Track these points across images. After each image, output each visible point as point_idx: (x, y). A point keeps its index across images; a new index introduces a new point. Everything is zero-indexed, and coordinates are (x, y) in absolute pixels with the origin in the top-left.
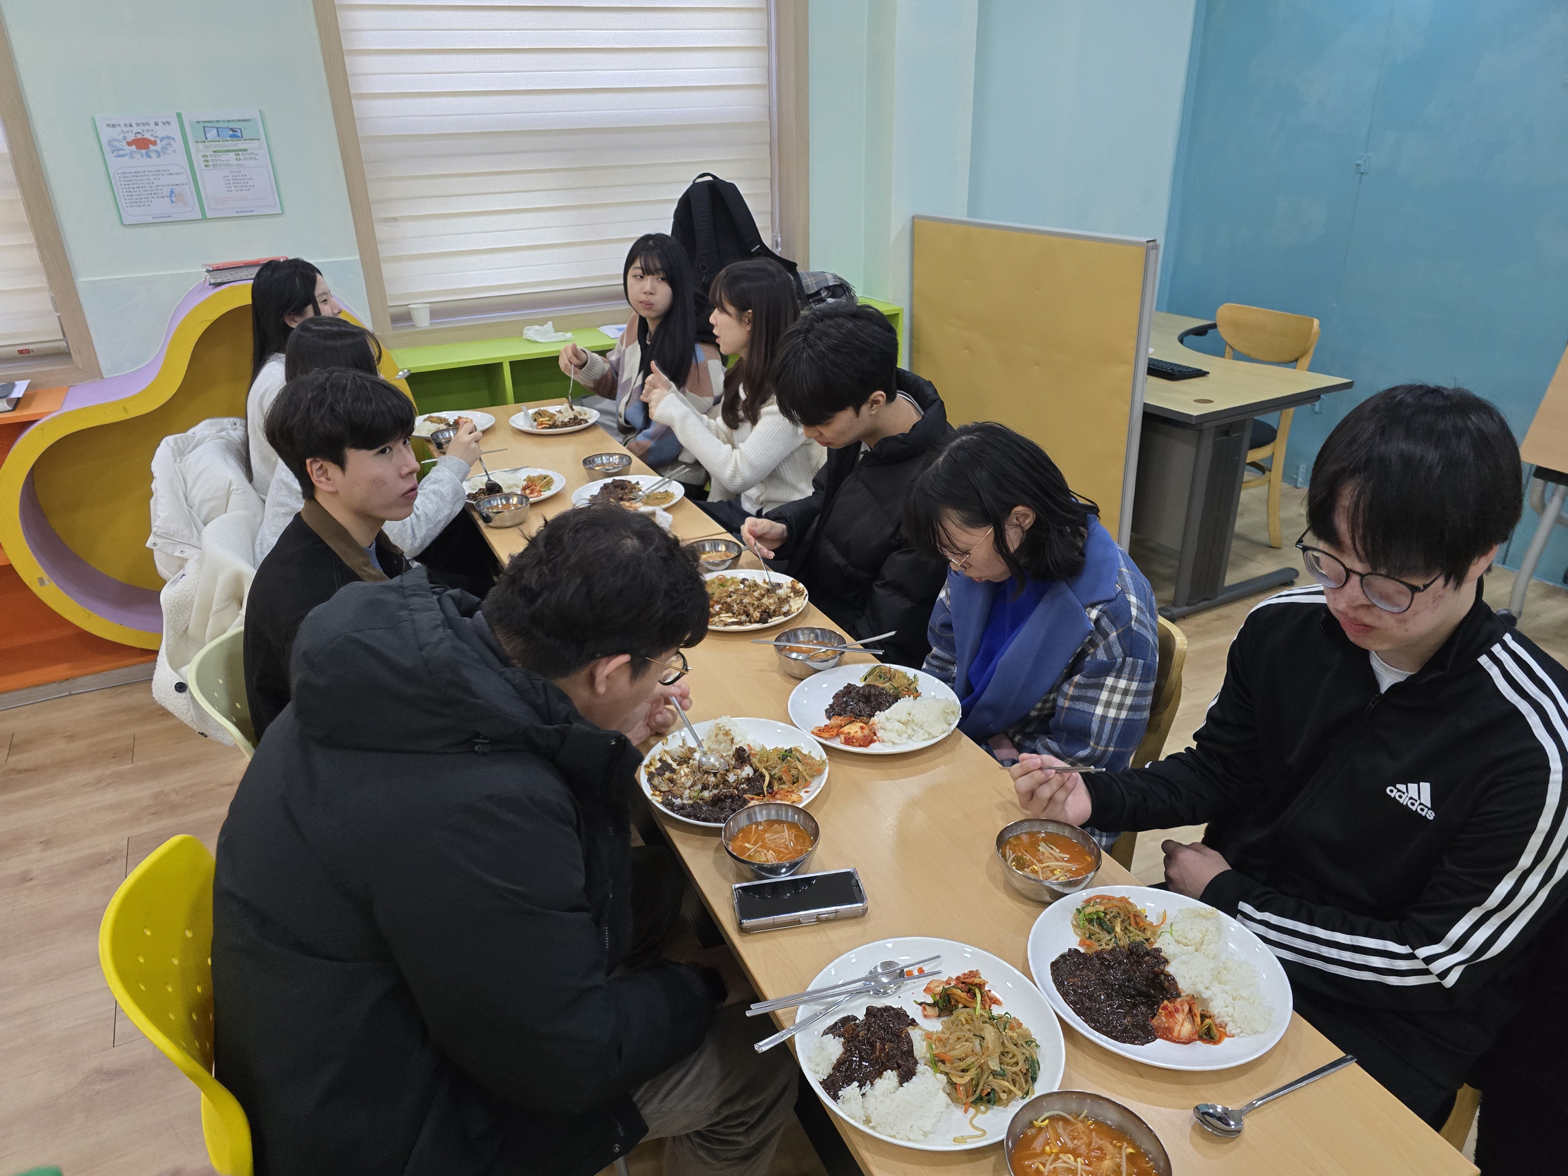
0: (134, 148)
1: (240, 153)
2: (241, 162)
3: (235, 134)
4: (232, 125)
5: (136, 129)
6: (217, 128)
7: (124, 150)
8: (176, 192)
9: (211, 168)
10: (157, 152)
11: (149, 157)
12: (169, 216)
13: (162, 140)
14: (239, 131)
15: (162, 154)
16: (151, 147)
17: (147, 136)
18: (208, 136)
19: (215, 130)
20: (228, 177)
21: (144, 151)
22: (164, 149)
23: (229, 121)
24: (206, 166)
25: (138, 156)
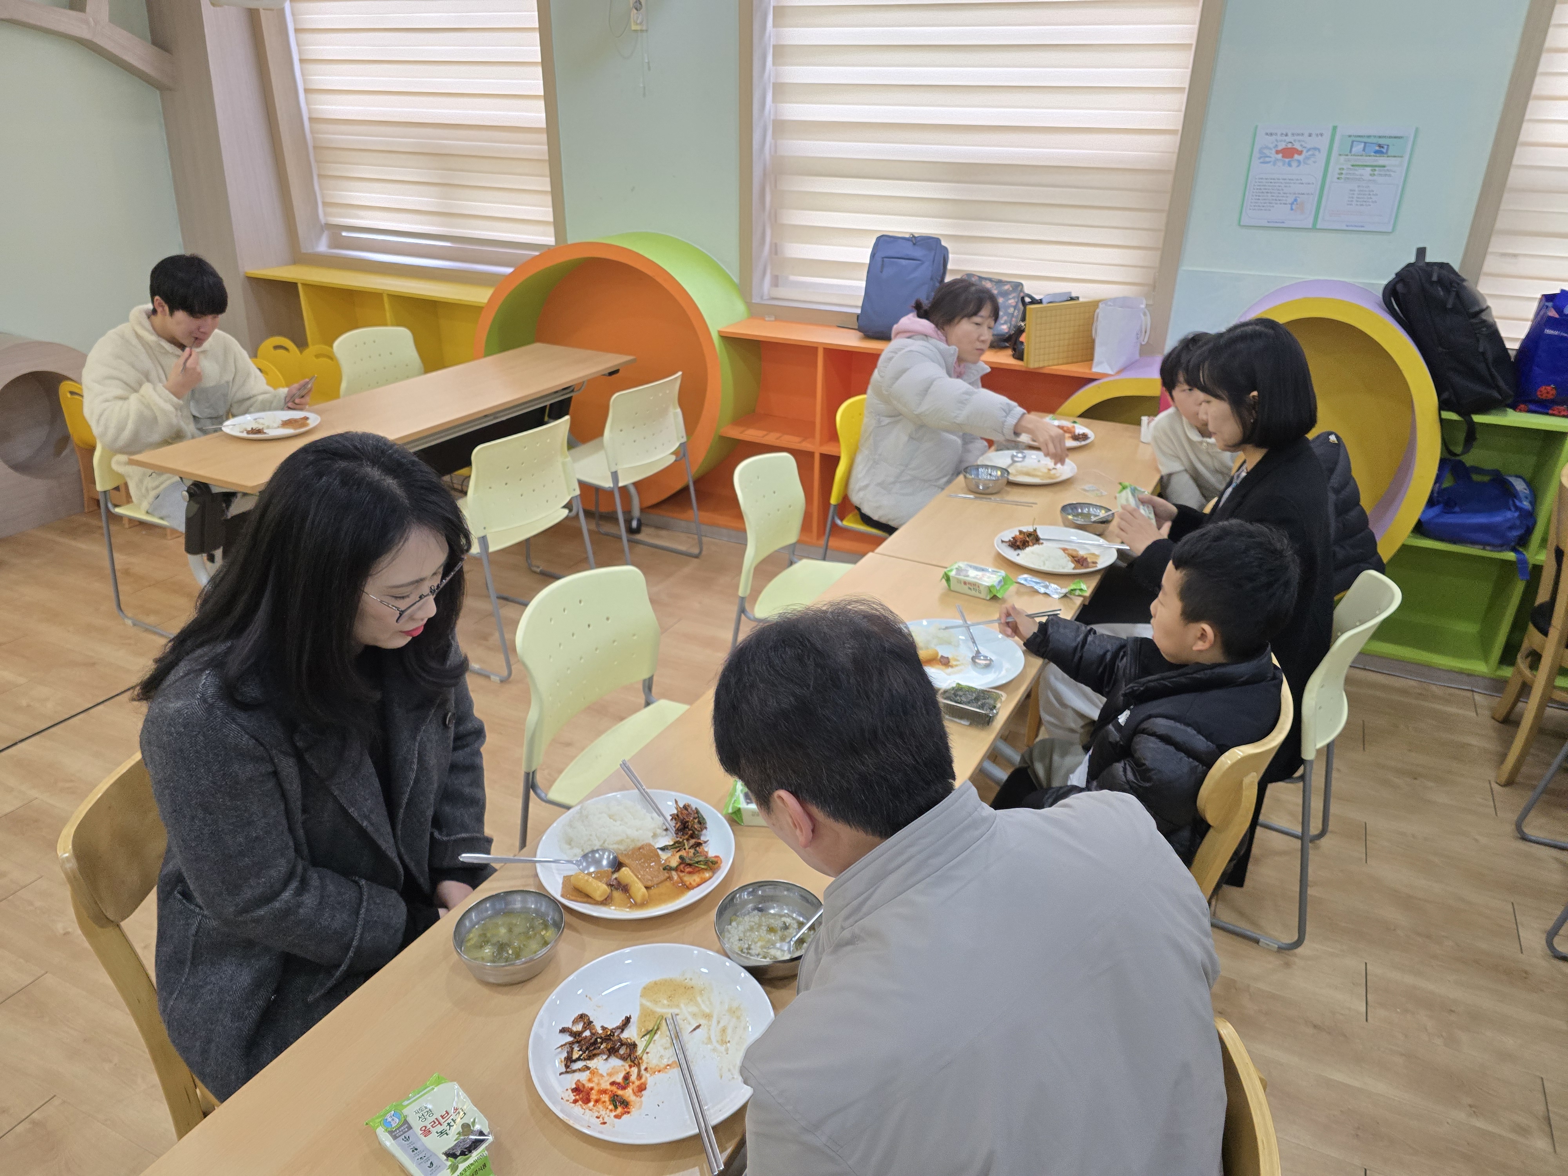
0: (1280, 156)
1: (1377, 169)
2: (1375, 178)
3: (1381, 150)
4: (1382, 141)
5: (1290, 138)
6: (1365, 143)
7: (1270, 157)
8: (1299, 200)
9: (1342, 180)
10: (1299, 161)
11: (1290, 165)
12: (1283, 222)
13: (1308, 150)
14: (1386, 147)
15: (1302, 163)
16: (1296, 157)
17: (1297, 146)
18: (1354, 149)
19: (1362, 145)
20: (1354, 191)
21: (1287, 160)
22: (1307, 158)
23: (1380, 137)
24: (1338, 178)
25: (1280, 164)
